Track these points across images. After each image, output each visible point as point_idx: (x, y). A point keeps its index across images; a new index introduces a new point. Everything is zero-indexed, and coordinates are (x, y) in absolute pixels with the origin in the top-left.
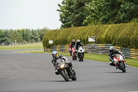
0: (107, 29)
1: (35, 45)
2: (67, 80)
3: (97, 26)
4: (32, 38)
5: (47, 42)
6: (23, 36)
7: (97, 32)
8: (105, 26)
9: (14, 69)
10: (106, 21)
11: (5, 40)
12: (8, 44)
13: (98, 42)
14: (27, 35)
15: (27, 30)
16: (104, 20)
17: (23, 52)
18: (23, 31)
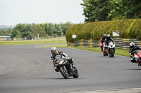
0: (132, 24)
1: (58, 39)
2: (66, 78)
3: (121, 21)
4: (55, 33)
5: (71, 36)
6: (46, 30)
7: (121, 26)
8: (130, 20)
9: (37, 63)
10: (130, 16)
11: (27, 35)
12: (30, 38)
13: (122, 36)
14: (50, 30)
15: (49, 24)
16: (129, 14)
17: (46, 47)
18: (46, 25)
